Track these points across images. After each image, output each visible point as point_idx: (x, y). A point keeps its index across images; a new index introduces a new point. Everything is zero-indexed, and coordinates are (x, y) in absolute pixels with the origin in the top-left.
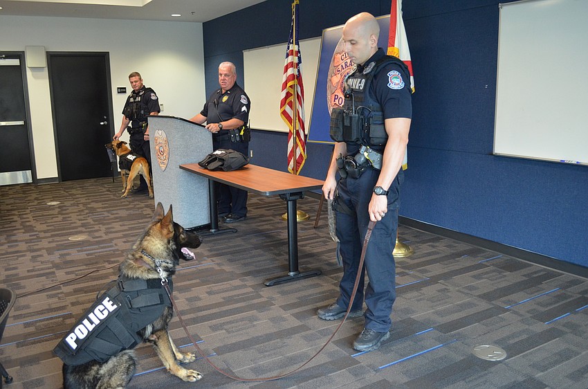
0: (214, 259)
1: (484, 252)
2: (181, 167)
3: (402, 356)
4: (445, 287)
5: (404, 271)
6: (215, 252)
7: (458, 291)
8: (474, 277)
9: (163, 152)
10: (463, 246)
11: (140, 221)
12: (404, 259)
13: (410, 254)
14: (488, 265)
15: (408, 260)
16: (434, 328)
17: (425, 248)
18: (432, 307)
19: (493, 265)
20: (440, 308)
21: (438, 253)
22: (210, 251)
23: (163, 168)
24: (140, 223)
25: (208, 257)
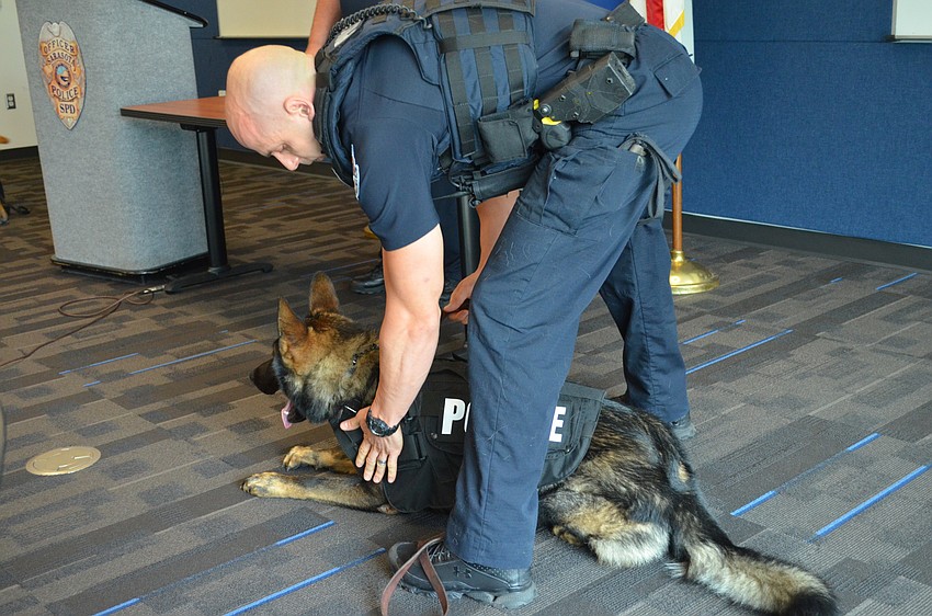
0: (249, 331)
1: (873, 269)
2: (125, 113)
3: (852, 500)
4: (840, 345)
5: (721, 319)
6: (244, 318)
7: (875, 350)
8: (886, 318)
9: (68, 79)
10: (820, 263)
11: (8, 265)
12: (706, 297)
13: (715, 285)
14: (900, 292)
15: (717, 298)
16: (881, 432)
17: (738, 272)
18: (841, 388)
19: (911, 292)
20: (861, 389)
21: (774, 279)
22: (229, 315)
23: (71, 122)
24: (11, 270)
25: (232, 328)
